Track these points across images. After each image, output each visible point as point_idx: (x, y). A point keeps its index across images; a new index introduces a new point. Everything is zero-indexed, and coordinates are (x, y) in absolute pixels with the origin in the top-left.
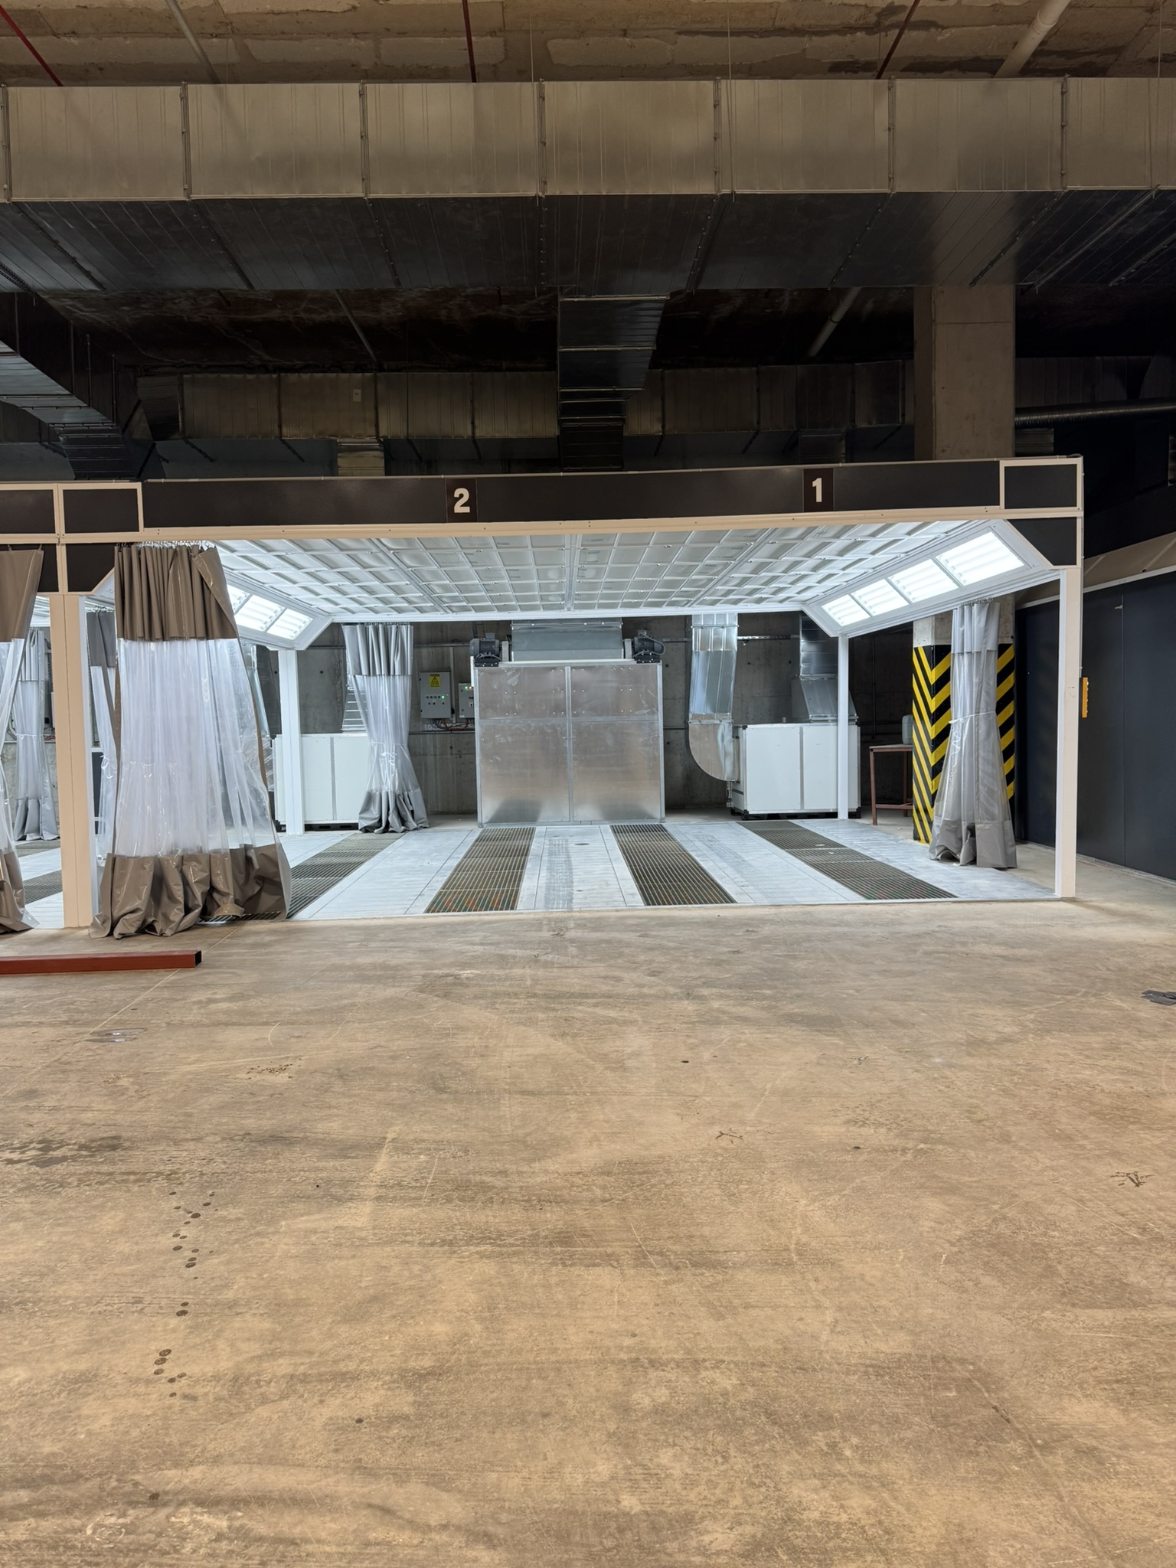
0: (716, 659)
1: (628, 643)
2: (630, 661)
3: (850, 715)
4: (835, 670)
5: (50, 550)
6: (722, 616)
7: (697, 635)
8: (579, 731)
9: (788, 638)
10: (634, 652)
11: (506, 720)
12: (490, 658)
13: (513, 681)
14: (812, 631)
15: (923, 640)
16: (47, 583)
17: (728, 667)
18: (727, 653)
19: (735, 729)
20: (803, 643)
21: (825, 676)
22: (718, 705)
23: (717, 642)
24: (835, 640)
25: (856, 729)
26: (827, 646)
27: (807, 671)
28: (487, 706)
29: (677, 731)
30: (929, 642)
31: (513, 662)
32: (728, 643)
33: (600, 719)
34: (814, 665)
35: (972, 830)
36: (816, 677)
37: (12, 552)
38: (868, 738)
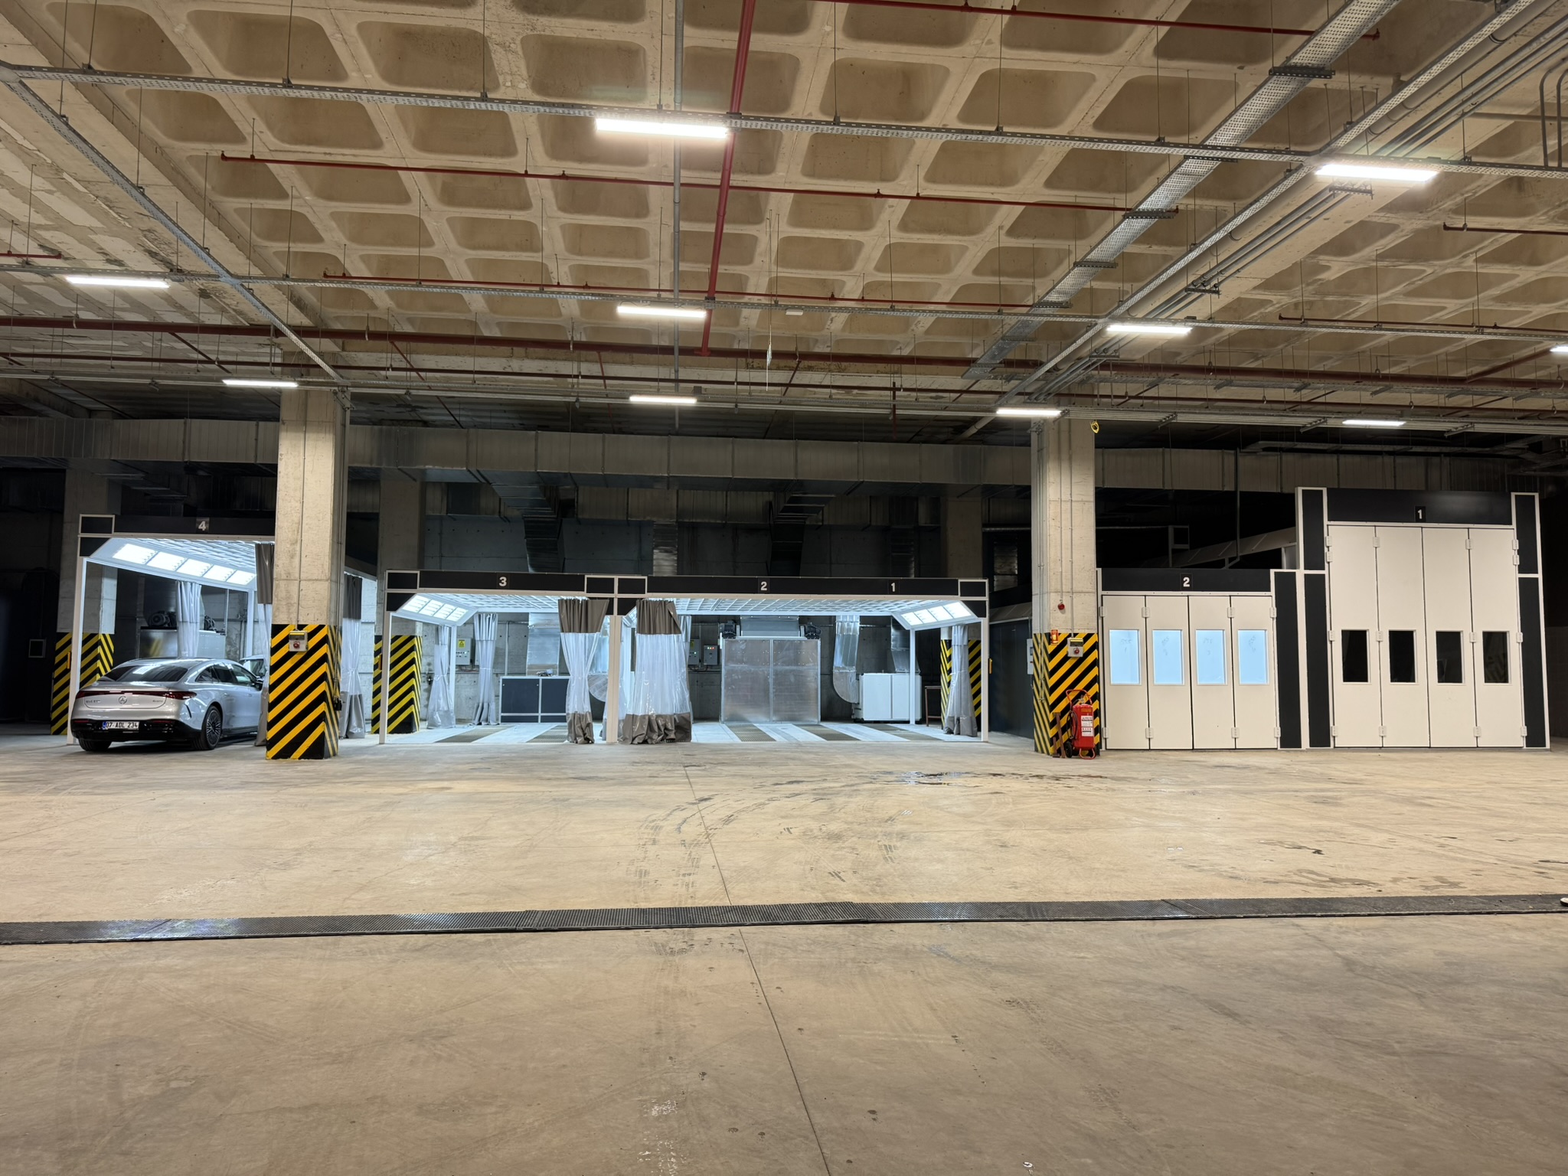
0: (847, 639)
1: (802, 629)
2: (803, 638)
3: (916, 669)
4: (908, 646)
5: (612, 600)
6: (852, 617)
7: (838, 625)
8: (776, 674)
9: (885, 626)
10: (806, 633)
11: (738, 666)
12: (730, 634)
13: (743, 646)
14: (898, 626)
15: (944, 637)
16: (610, 612)
17: (854, 643)
18: (854, 636)
19: (857, 675)
20: (893, 630)
21: (904, 649)
22: (848, 662)
23: (849, 630)
24: (909, 631)
25: (919, 677)
26: (905, 634)
27: (895, 646)
28: (729, 659)
29: (828, 674)
30: (947, 638)
31: (743, 636)
32: (854, 630)
33: (787, 668)
34: (899, 643)
35: (958, 720)
36: (899, 649)
37: (598, 601)
38: (924, 683)
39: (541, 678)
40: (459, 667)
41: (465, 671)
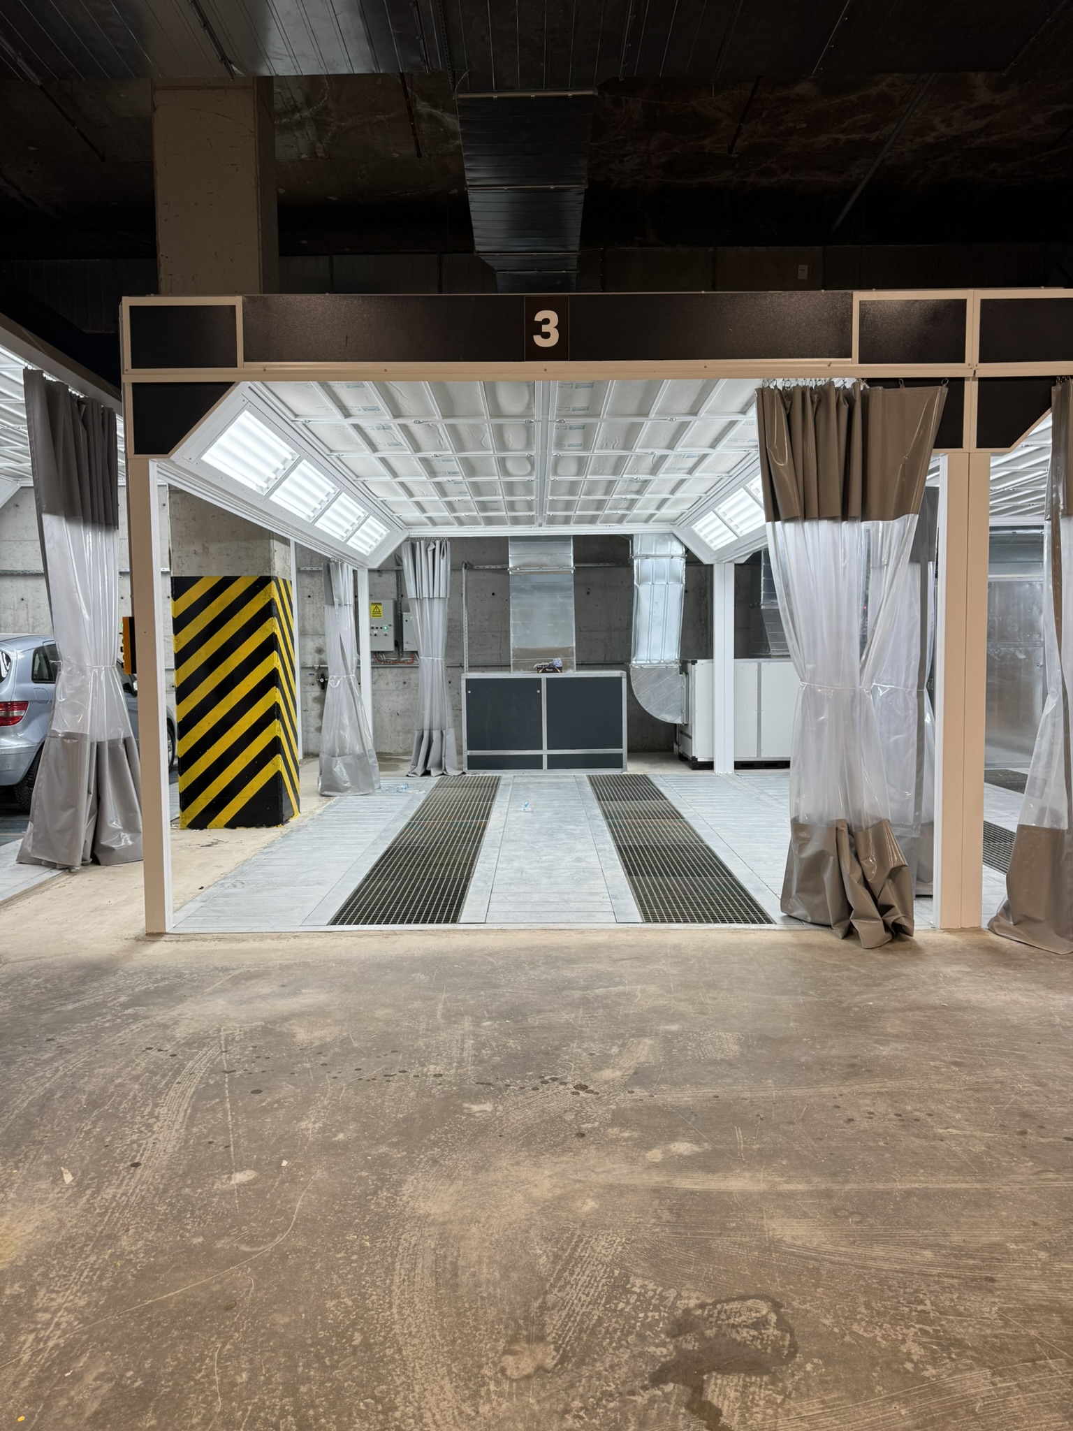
5: (956, 384)
16: (949, 437)
37: (904, 390)
39: (544, 676)
40: (375, 654)
41: (386, 662)
